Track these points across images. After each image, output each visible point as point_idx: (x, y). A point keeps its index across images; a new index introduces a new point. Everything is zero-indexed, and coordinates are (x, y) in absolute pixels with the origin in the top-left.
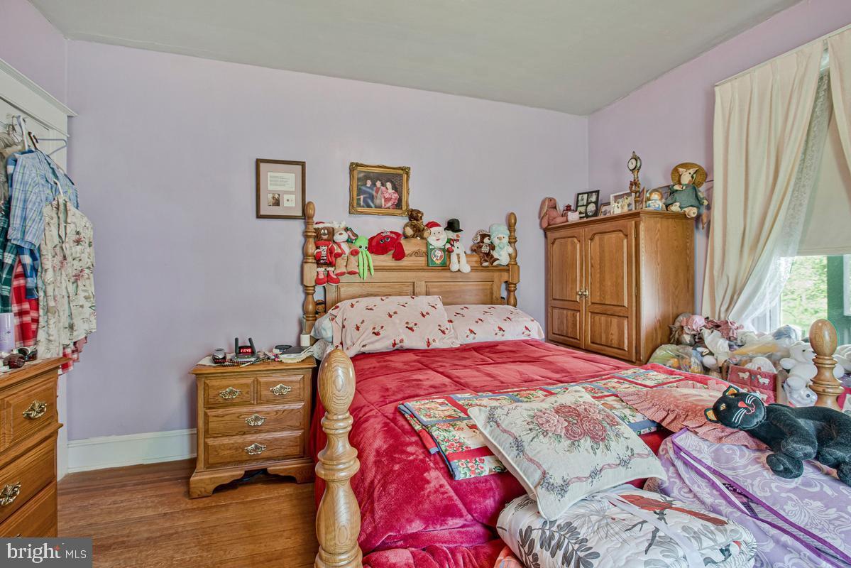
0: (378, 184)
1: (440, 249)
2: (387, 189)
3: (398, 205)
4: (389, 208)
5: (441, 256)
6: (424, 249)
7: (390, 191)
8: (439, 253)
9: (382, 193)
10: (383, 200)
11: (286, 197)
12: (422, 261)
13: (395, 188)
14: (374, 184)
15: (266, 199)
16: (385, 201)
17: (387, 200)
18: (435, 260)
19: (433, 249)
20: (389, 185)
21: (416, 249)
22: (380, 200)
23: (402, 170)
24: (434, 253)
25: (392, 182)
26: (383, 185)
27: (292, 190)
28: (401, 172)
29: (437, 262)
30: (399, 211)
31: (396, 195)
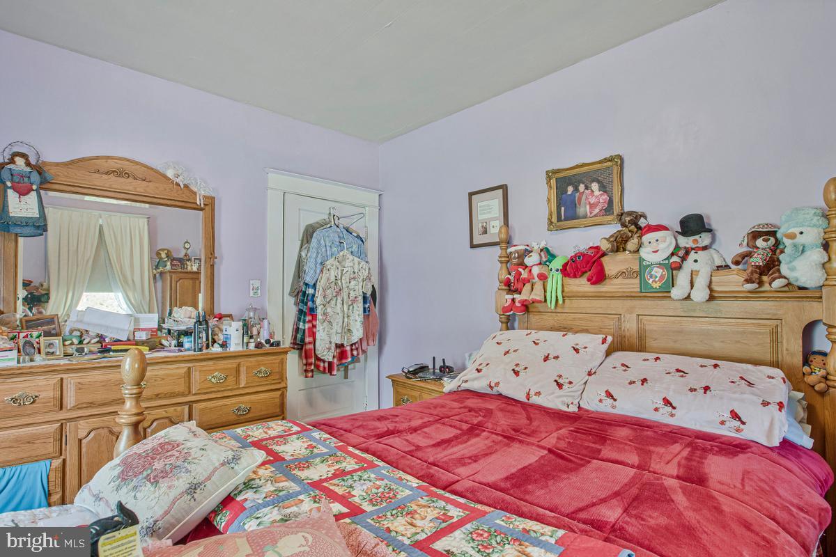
0: (582, 187)
1: (660, 265)
2: (593, 191)
3: (608, 210)
4: (596, 216)
5: (662, 277)
6: (636, 268)
7: (597, 193)
8: (658, 272)
9: (587, 198)
10: (588, 207)
11: (492, 223)
12: (633, 285)
13: (603, 188)
14: (576, 189)
15: (477, 228)
16: (591, 208)
17: (592, 206)
18: (650, 281)
19: (649, 266)
20: (595, 186)
21: (622, 267)
22: (583, 209)
23: (609, 161)
24: (650, 273)
25: (598, 182)
26: (587, 188)
27: (496, 216)
28: (609, 164)
29: (654, 285)
30: (609, 218)
31: (605, 197)
